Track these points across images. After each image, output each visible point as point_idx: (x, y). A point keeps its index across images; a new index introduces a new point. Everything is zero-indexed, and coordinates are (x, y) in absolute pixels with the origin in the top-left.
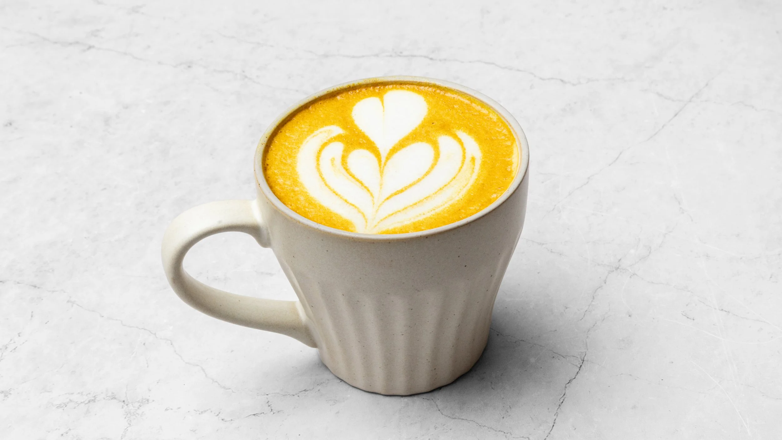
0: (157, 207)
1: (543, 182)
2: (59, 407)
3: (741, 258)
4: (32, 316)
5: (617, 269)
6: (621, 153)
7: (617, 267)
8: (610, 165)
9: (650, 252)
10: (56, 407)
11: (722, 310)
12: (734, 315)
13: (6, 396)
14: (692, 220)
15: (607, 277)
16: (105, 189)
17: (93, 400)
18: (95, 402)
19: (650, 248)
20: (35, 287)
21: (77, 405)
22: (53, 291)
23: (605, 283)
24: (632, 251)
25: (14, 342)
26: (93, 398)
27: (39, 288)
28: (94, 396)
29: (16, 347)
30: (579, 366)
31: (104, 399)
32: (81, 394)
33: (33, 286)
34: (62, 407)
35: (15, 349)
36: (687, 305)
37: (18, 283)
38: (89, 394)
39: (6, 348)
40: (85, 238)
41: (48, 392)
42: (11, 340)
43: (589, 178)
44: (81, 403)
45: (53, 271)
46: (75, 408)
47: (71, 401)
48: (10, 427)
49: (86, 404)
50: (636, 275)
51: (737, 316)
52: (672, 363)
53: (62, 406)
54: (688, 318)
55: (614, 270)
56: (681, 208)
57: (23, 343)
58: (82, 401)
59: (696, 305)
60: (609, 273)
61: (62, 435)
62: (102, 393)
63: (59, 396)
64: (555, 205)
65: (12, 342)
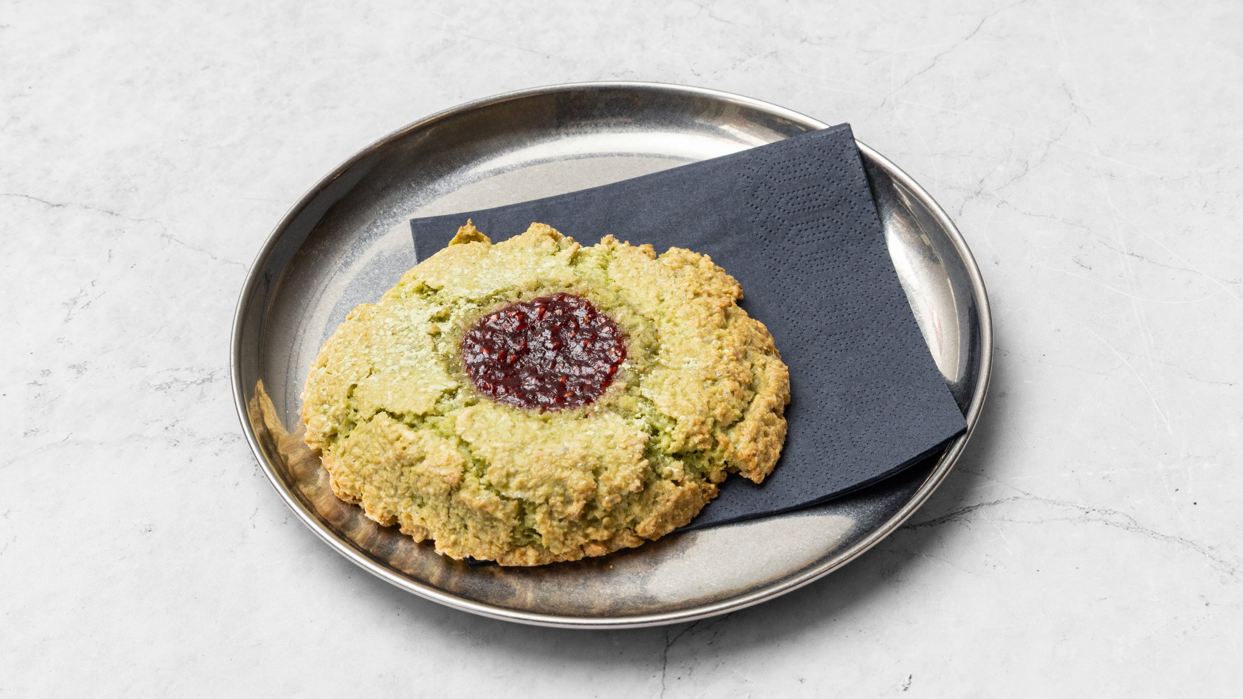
0: (288, 95)
1: (866, 64)
2: (159, 388)
3: (1162, 179)
4: (110, 257)
6: (983, 21)
8: (967, 39)
9: (1026, 170)
10: (155, 388)
11: (1133, 254)
12: (1150, 261)
13: (79, 372)
14: (1089, 122)
16: (207, 67)
17: (208, 379)
18: (212, 381)
20: (112, 213)
21: (186, 386)
22: (140, 220)
23: (960, 214)
24: (1000, 168)
25: (87, 294)
26: (209, 377)
27: (117, 215)
28: (209, 373)
29: (90, 302)
31: (225, 377)
32: (191, 370)
33: (107, 212)
34: (164, 389)
35: (88, 304)
37: (86, 207)
38: (203, 369)
39: (75, 303)
40: (182, 141)
41: (142, 367)
42: (81, 291)
43: (936, 58)
44: (192, 382)
45: (136, 190)
46: (182, 390)
47: (176, 380)
48: (89, 416)
49: (198, 384)
51: (1154, 263)
52: (1059, 330)
53: (163, 387)
55: (974, 195)
56: (1073, 104)
57: (100, 296)
58: (193, 380)
59: (1094, 248)
60: (966, 201)
61: (167, 428)
62: (222, 369)
63: (158, 373)
64: (885, 99)
65: (84, 293)
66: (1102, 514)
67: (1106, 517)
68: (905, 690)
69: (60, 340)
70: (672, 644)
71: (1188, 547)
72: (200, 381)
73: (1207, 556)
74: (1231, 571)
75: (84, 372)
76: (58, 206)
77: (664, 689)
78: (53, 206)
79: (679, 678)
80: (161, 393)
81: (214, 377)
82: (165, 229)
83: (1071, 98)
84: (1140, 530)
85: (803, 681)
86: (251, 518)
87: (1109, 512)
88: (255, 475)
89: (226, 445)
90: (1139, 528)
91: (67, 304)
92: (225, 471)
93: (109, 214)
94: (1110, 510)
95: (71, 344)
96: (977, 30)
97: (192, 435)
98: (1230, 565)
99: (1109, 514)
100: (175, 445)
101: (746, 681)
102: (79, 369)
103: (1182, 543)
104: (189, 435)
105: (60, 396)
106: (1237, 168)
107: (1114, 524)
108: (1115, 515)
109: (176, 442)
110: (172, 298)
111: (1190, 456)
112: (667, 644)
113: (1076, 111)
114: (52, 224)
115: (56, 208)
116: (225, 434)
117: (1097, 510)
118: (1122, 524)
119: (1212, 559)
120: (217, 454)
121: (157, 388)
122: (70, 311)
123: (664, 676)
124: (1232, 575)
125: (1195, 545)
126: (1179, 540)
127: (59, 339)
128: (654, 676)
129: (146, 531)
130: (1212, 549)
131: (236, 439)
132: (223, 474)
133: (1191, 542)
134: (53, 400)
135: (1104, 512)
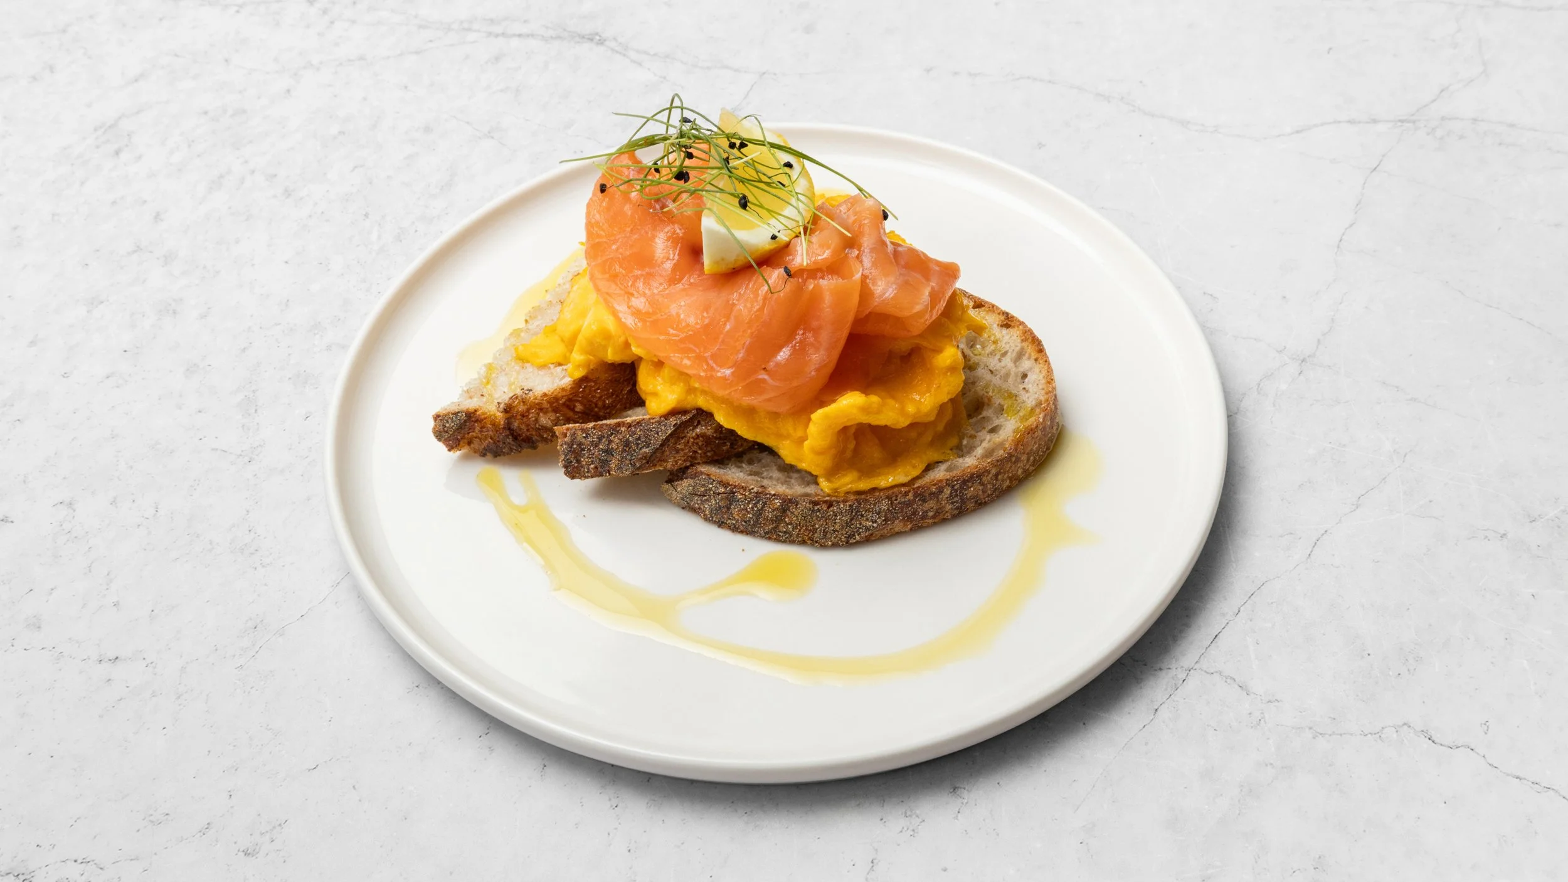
5: (1303, 360)
7: (1304, 363)
15: (1317, 347)
19: (1259, 393)
30: (1342, 241)
36: (1212, 310)
50: (1277, 351)
54: (1211, 295)
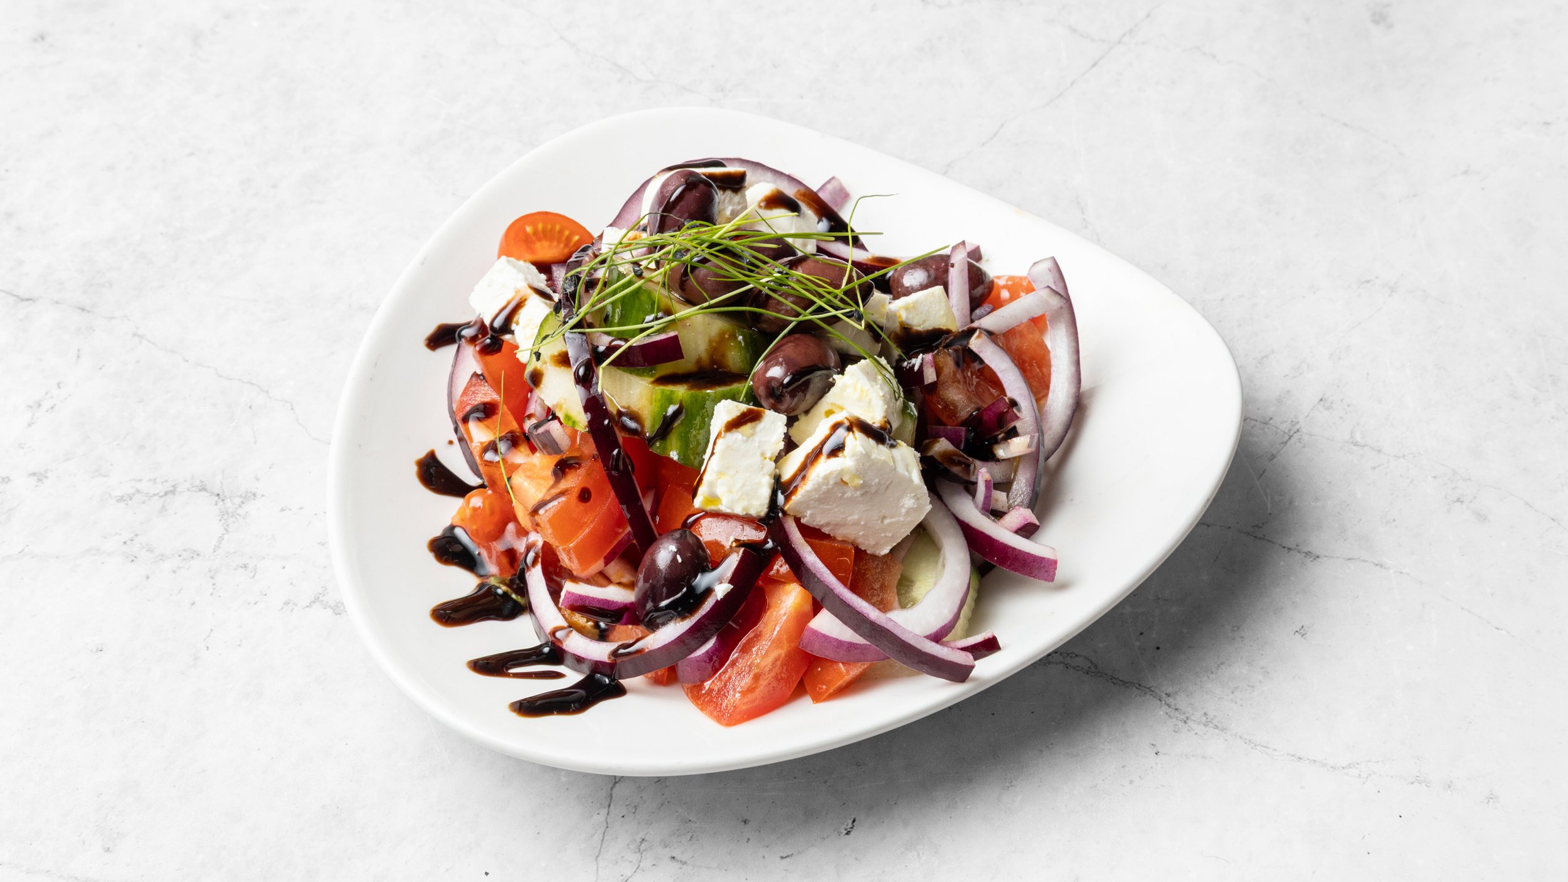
66: (1064, 657)
67: (1068, 660)
68: (847, 834)
69: (22, 446)
70: (619, 781)
71: (1145, 693)
72: (162, 494)
73: (1163, 703)
74: (1185, 719)
75: (44, 480)
76: (28, 300)
77: (607, 827)
78: (23, 300)
79: (623, 817)
80: (122, 505)
81: (178, 489)
82: (138, 328)
83: (1083, 213)
84: (1099, 674)
85: (747, 822)
86: (205, 640)
87: (1071, 655)
88: (212, 594)
89: (184, 562)
90: (1099, 672)
91: (30, 407)
92: (181, 589)
93: (80, 311)
94: (1073, 653)
95: (33, 450)
96: (995, 135)
97: (151, 551)
98: (1184, 713)
99: (1071, 657)
100: (133, 561)
101: (690, 821)
102: (39, 477)
103: (1139, 689)
104: (147, 551)
105: (18, 505)
106: (1242, 296)
107: (1074, 668)
108: (1076, 658)
109: (133, 558)
110: (140, 402)
111: (1158, 599)
112: (614, 781)
113: (1086, 227)
114: (21, 320)
115: (26, 303)
116: (185, 550)
117: (1059, 653)
118: (1082, 668)
119: (1167, 707)
120: (174, 572)
121: (118, 500)
122: (34, 415)
123: (608, 814)
124: (1185, 724)
125: (1153, 691)
126: (1137, 685)
127: (21, 444)
128: (598, 814)
129: (97, 651)
130: (1169, 696)
131: (195, 556)
132: (180, 592)
133: (1149, 688)
134: (11, 510)
135: (1066, 655)
